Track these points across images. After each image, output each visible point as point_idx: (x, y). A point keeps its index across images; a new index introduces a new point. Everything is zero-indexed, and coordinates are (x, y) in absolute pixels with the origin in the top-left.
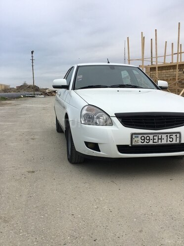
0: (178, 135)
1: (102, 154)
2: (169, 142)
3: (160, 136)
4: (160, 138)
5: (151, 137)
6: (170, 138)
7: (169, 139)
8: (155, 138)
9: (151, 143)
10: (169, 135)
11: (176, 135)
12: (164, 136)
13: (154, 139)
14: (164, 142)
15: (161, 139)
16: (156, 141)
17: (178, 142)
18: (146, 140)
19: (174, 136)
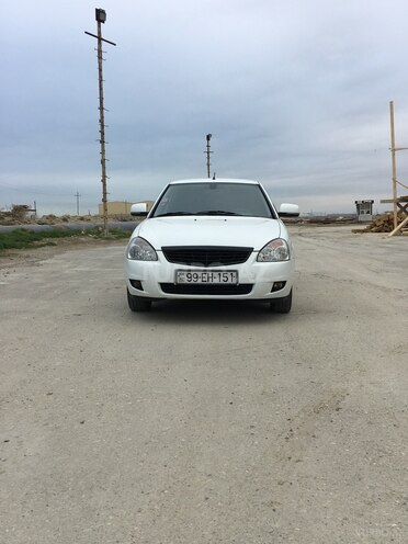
0: (234, 274)
1: (144, 293)
2: (222, 282)
3: (210, 274)
4: (210, 276)
5: (200, 274)
6: (224, 277)
7: (222, 278)
8: (204, 275)
9: (199, 281)
10: (222, 273)
11: (231, 274)
12: (216, 274)
13: (203, 277)
14: (216, 281)
15: (212, 278)
16: (206, 279)
17: (234, 282)
18: (193, 279)
19: (229, 275)
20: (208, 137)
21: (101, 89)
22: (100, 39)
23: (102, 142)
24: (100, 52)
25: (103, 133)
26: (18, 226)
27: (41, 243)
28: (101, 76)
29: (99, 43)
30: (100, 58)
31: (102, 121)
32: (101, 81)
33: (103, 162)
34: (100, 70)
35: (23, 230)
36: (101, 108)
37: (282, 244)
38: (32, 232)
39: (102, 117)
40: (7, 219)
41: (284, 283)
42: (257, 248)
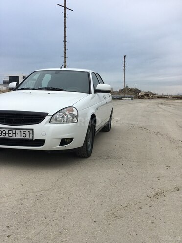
0: (31, 132)
2: (22, 137)
3: (14, 131)
4: (14, 132)
5: (7, 132)
6: (23, 134)
7: (22, 135)
8: (10, 132)
9: (7, 136)
10: (22, 131)
11: (29, 132)
12: (18, 131)
13: (9, 133)
14: (18, 136)
15: (15, 134)
16: (11, 135)
17: (31, 137)
18: (3, 134)
19: (27, 132)
20: (125, 57)
21: (65, 32)
22: (65, 8)
23: (65, 57)
24: (65, 14)
25: (65, 53)
28: (65, 26)
29: (65, 10)
30: (65, 17)
31: (65, 47)
32: (65, 28)
34: (65, 23)
36: (65, 41)
37: (73, 111)
39: (65, 45)
41: (72, 139)
42: (51, 113)
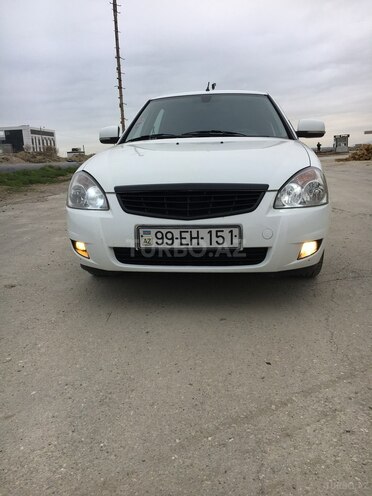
0: (236, 231)
1: (92, 262)
2: (215, 245)
3: (194, 231)
4: (195, 235)
5: (176, 233)
6: (217, 237)
7: (214, 239)
8: (184, 235)
9: (176, 245)
10: (214, 231)
11: (231, 232)
12: (202, 233)
13: (182, 238)
14: (204, 244)
15: (198, 238)
16: (187, 241)
17: (236, 245)
18: (166, 240)
19: (226, 233)
23: (120, 88)
24: (115, 5)
25: (120, 79)
26: (48, 164)
27: (66, 178)
30: (115, 11)
31: (119, 69)
32: (117, 32)
33: (121, 106)
35: (50, 167)
36: (118, 57)
37: (315, 176)
38: (60, 169)
39: (119, 65)
40: (38, 157)
41: (319, 242)
42: (274, 185)
